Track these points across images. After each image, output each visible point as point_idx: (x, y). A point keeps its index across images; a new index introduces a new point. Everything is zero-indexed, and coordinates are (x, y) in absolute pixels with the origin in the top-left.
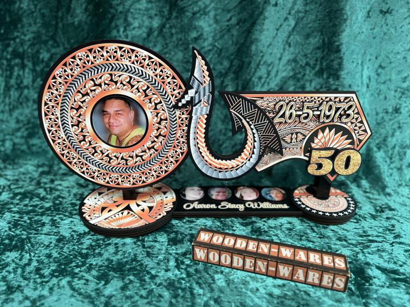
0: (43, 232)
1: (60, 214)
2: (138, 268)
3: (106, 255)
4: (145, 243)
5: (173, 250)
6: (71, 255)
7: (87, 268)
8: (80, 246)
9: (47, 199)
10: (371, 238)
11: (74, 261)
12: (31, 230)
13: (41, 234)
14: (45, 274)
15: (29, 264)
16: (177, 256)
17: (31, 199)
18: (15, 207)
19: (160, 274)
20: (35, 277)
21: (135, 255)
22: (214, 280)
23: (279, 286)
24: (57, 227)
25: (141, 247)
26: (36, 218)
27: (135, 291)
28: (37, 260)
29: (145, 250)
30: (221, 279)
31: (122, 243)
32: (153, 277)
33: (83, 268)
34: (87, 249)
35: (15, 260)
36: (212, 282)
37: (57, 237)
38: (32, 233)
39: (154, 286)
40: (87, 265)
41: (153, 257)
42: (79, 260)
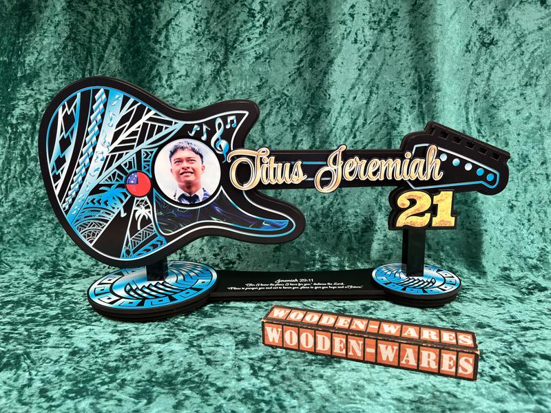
0: (48, 345)
1: (74, 322)
2: (196, 380)
3: (145, 367)
4: (202, 349)
5: (245, 354)
6: (92, 370)
7: (119, 384)
8: (105, 358)
9: (52, 305)
10: (523, 324)
11: (97, 378)
12: (29, 343)
13: (46, 347)
14: (54, 397)
15: (29, 385)
16: (251, 362)
17: (28, 307)
18: (4, 318)
19: (229, 385)
20: (39, 401)
21: (190, 364)
22: (311, 387)
23: (409, 388)
24: (68, 337)
25: (197, 355)
26: (37, 329)
27: (195, 409)
28: (41, 379)
29: (203, 357)
30: (321, 385)
31: (168, 351)
32: (219, 390)
33: (111, 386)
34: (116, 361)
35: (7, 381)
36: (310, 389)
37: (70, 350)
38: (31, 347)
39: (223, 401)
40: (118, 381)
41: (216, 365)
42: (106, 375)
